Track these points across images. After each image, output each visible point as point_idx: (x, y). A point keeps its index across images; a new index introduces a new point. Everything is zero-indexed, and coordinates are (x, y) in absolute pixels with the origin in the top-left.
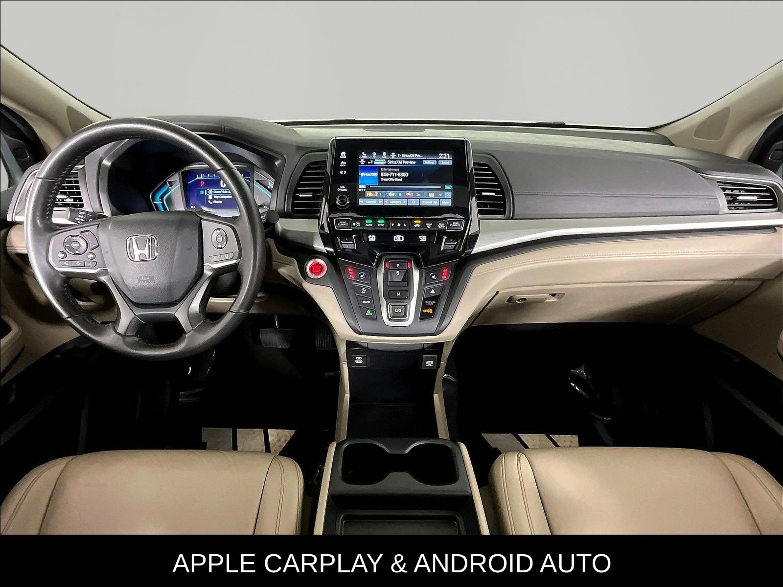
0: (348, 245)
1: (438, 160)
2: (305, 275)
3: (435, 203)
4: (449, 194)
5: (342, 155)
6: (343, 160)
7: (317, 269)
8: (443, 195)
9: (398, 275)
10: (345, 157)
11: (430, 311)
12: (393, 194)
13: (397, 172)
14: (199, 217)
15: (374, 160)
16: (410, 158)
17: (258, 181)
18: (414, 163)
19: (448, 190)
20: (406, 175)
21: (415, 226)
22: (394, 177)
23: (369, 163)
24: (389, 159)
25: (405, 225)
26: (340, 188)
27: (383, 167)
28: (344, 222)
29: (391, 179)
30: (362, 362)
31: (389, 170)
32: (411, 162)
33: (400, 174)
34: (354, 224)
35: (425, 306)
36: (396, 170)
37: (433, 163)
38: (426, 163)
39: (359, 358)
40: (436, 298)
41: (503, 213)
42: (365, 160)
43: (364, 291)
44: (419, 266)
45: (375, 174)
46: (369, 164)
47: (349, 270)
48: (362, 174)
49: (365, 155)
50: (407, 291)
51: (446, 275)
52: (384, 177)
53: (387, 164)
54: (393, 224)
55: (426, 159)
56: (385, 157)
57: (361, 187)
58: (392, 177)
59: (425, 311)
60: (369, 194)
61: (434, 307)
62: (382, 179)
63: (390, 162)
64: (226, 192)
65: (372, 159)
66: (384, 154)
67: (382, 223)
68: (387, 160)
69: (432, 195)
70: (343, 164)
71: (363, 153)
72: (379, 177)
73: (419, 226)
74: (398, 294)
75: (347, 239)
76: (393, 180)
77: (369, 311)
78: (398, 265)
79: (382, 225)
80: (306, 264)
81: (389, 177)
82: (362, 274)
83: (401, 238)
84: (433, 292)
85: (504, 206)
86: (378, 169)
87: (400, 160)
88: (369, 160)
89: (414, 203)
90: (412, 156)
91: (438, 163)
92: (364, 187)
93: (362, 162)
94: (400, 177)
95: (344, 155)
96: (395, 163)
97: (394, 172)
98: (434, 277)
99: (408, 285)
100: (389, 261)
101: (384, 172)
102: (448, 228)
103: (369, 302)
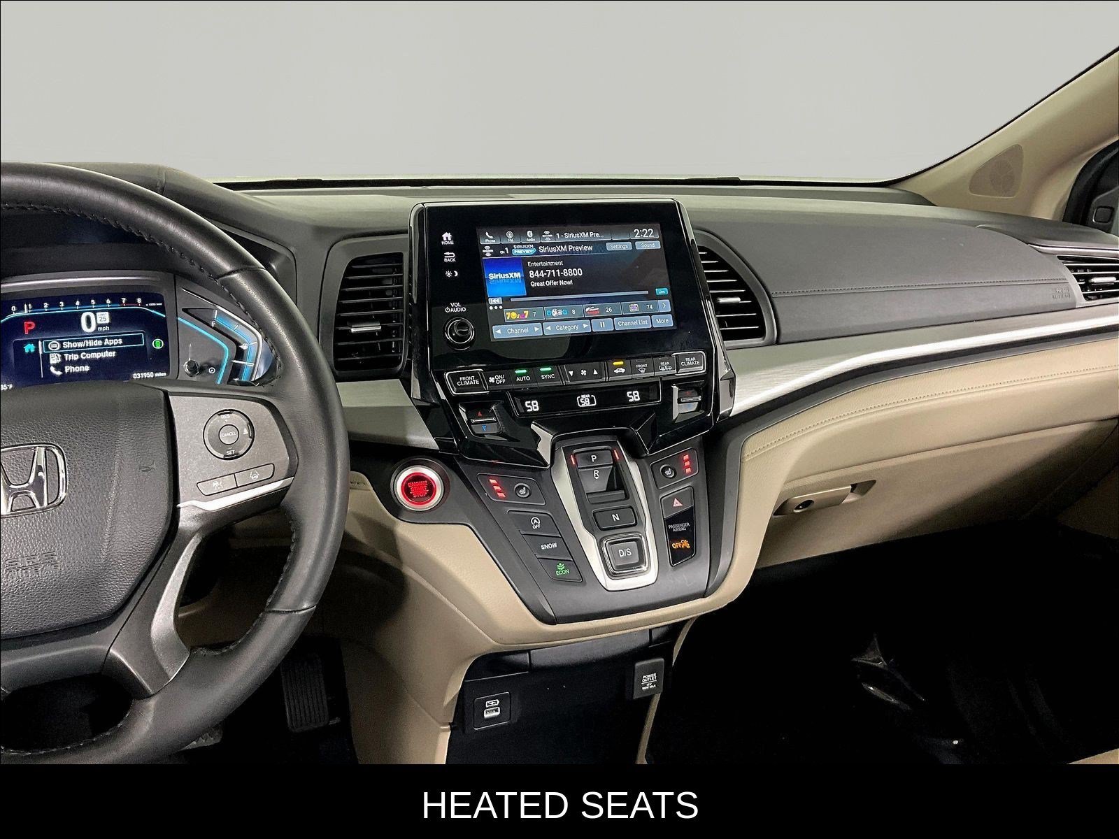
0: (484, 426)
1: (633, 242)
2: (396, 509)
3: (642, 323)
4: (665, 305)
5: (445, 239)
6: (449, 248)
7: (420, 487)
8: (656, 307)
9: (597, 481)
10: (452, 243)
11: (685, 544)
12: (560, 313)
13: (561, 269)
14: (160, 389)
15: (511, 247)
16: (581, 239)
17: (185, 310)
18: (590, 248)
19: (662, 297)
20: (578, 272)
21: (616, 371)
22: (557, 279)
23: (502, 252)
24: (541, 244)
25: (595, 373)
26: (450, 307)
27: (533, 260)
28: (469, 378)
29: (550, 283)
30: (498, 713)
31: (545, 264)
32: (585, 248)
33: (566, 273)
34: (492, 380)
35: (673, 536)
36: (557, 264)
37: (627, 246)
38: (611, 247)
39: (492, 703)
40: (688, 516)
41: (760, 333)
42: (492, 246)
43: (536, 523)
44: (635, 455)
45: (518, 275)
46: (502, 255)
47: (493, 481)
48: (492, 276)
49: (491, 237)
50: (631, 508)
51: (690, 464)
52: (536, 280)
53: (538, 253)
54: (571, 373)
55: (612, 241)
56: (532, 240)
57: (492, 301)
58: (551, 278)
59: (675, 546)
60: (512, 315)
61: (690, 535)
62: (533, 284)
63: (543, 249)
64: (100, 343)
65: (507, 245)
66: (530, 233)
67: (549, 373)
68: (536, 246)
69: (634, 307)
70: (450, 257)
71: (487, 234)
72: (527, 279)
73: (623, 371)
74: (616, 517)
75: (480, 414)
76: (555, 283)
77: (561, 567)
78: (594, 458)
79: (551, 376)
80: (392, 481)
81: (546, 279)
82: (521, 487)
83: (592, 401)
84: (677, 504)
85: (759, 321)
86: (521, 264)
87: (563, 244)
88: (502, 247)
89: (603, 326)
90: (584, 236)
91: (634, 246)
92: (498, 301)
93: (488, 252)
94: (568, 279)
95: (450, 239)
96: (553, 250)
97: (555, 268)
98: (668, 472)
99: (627, 497)
100: (575, 451)
101: (534, 269)
102: (677, 371)
103: (555, 545)
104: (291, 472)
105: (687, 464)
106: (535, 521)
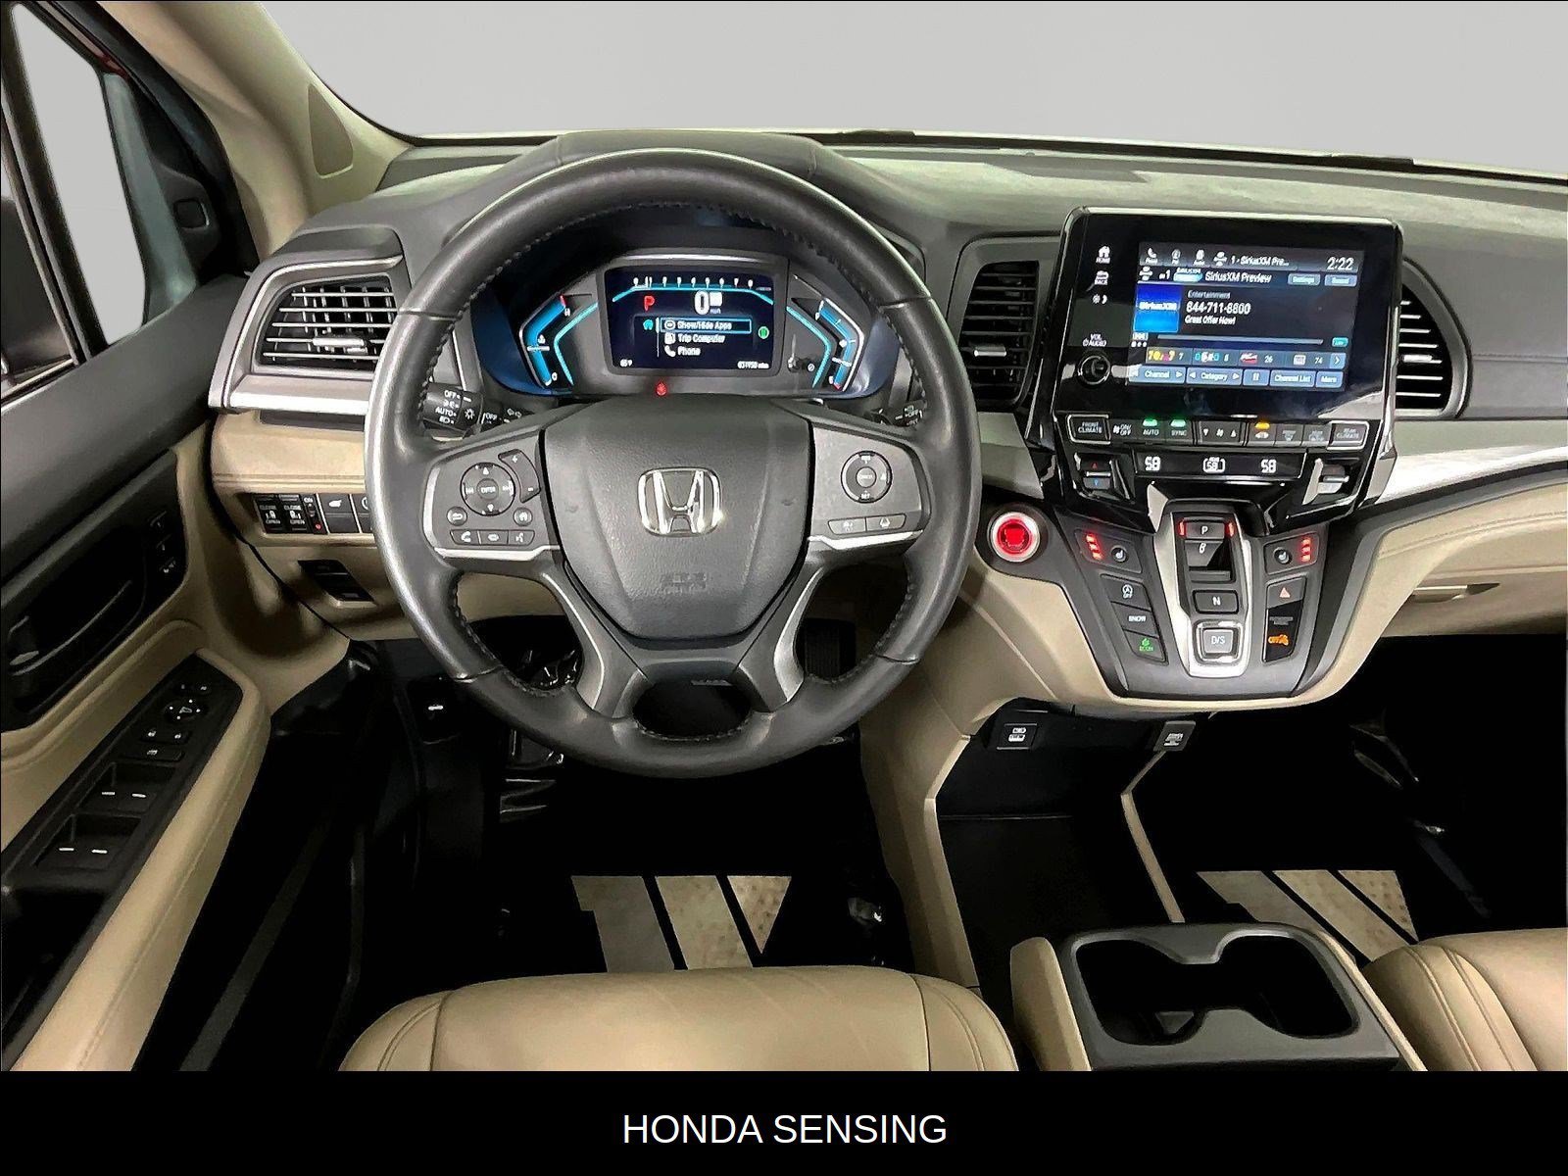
0: (1096, 481)
1: (1323, 275)
2: (989, 556)
3: (1305, 380)
4: (1339, 360)
5: (1101, 255)
6: (1103, 267)
7: (1015, 534)
8: (1326, 361)
9: (1201, 555)
10: (1107, 261)
11: (1284, 640)
12: (1211, 357)
13: (1226, 302)
14: (805, 419)
15: (1174, 270)
16: (1257, 267)
17: (794, 300)
18: (1268, 279)
19: (1339, 349)
20: (1245, 309)
21: (1258, 436)
22: (1218, 315)
23: (1162, 276)
24: (1211, 269)
25: (1234, 434)
26: (1089, 339)
27: (1195, 288)
28: (1093, 424)
29: (1212, 320)
30: (1022, 740)
31: (1208, 296)
32: (1261, 278)
33: (1231, 308)
34: (1116, 430)
35: (1273, 630)
36: (1222, 296)
37: (1310, 280)
38: (1297, 280)
39: (1020, 730)
40: (1294, 609)
41: (1439, 403)
42: (1152, 268)
43: (1128, 592)
44: (1250, 531)
45: (1173, 306)
46: (1162, 280)
47: (1090, 539)
48: (1144, 305)
49: (1154, 256)
50: (1235, 592)
51: (1309, 549)
52: (1194, 314)
53: (1203, 280)
54: (1206, 431)
55: (1296, 272)
56: (1202, 264)
57: (1137, 336)
58: (1212, 313)
59: (1272, 640)
60: (1154, 354)
61: (1292, 631)
62: (1189, 320)
63: (1210, 277)
64: (711, 326)
65: (1169, 268)
66: (1200, 254)
67: (1181, 429)
68: (1204, 271)
69: (1300, 359)
70: (1102, 278)
71: (1150, 251)
72: (1183, 313)
73: (1266, 435)
74: (1217, 601)
75: (1094, 466)
76: (1214, 321)
77: (1145, 642)
78: (1205, 529)
79: (1182, 433)
80: (990, 525)
81: (1204, 314)
82: (1119, 550)
83: (1220, 466)
84: (1285, 594)
85: (1445, 388)
86: (1179, 293)
87: (1236, 271)
88: (1163, 269)
89: (1256, 379)
90: (1264, 261)
91: (1323, 279)
92: (1143, 336)
93: (1145, 275)
94: (1231, 316)
95: (1107, 255)
96: (1223, 278)
97: (1219, 301)
98: (1282, 557)
99: (1233, 578)
100: (1186, 519)
101: (1194, 300)
102: (1330, 442)
103: (1143, 618)
104: (921, 526)
105: (1308, 549)
106: (1128, 590)
